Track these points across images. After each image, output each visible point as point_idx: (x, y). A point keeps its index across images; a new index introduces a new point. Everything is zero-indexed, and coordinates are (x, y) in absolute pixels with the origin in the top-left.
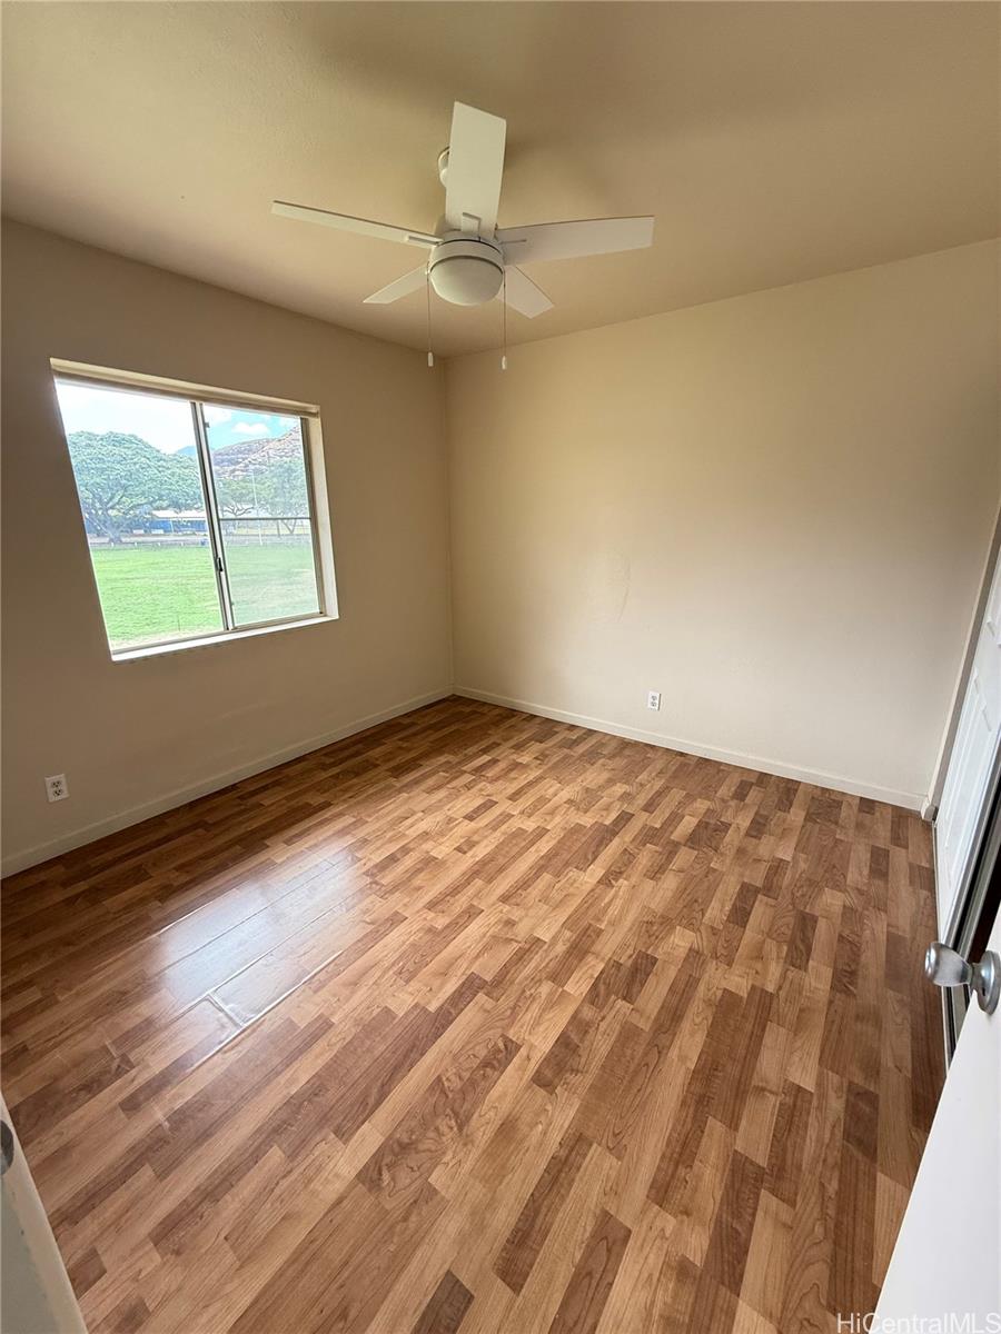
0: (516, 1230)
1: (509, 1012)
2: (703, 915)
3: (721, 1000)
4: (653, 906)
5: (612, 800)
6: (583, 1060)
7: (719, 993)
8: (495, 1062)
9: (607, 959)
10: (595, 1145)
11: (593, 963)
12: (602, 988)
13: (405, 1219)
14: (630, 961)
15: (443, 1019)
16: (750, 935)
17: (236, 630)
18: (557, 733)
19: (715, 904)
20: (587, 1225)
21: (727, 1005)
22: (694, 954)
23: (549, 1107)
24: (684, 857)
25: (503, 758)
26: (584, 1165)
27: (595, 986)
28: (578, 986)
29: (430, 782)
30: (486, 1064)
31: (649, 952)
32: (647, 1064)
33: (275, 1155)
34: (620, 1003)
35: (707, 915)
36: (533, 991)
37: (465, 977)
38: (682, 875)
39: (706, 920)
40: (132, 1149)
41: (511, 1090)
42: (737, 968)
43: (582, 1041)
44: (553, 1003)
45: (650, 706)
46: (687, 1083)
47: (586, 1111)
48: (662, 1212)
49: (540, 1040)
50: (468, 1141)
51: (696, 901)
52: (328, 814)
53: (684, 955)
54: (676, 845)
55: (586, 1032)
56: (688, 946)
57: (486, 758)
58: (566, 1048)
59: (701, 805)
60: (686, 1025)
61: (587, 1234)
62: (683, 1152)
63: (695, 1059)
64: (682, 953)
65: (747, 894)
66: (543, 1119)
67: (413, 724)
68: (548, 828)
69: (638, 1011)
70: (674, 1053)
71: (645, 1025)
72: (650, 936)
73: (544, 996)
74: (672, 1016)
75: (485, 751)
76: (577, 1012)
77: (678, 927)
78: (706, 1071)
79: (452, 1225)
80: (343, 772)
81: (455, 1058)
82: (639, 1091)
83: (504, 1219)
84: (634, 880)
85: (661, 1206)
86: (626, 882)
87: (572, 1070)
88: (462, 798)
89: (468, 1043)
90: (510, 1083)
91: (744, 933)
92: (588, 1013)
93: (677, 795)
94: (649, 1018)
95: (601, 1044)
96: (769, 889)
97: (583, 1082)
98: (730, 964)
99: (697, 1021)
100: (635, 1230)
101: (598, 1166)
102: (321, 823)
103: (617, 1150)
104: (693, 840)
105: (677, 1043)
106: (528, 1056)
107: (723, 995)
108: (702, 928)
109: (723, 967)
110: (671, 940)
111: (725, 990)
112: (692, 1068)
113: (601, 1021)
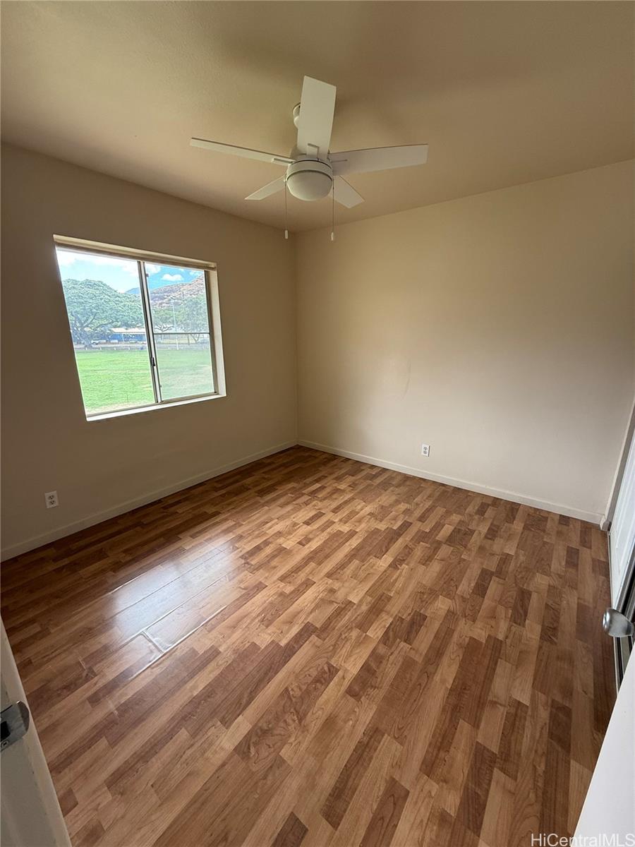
0: (335, 788)
1: (331, 648)
2: (457, 588)
3: (468, 644)
4: (424, 582)
5: (397, 514)
6: (379, 680)
7: (467, 640)
8: (322, 679)
9: (394, 615)
10: (386, 735)
11: (385, 618)
12: (391, 634)
13: (265, 778)
14: (409, 618)
15: (290, 651)
16: (487, 602)
17: (163, 402)
18: (364, 470)
19: (464, 582)
20: (381, 787)
21: (472, 648)
22: (451, 614)
23: (357, 710)
24: (445, 551)
25: (329, 486)
26: (379, 748)
27: (386, 633)
28: (375, 632)
29: (282, 500)
30: (317, 680)
31: (422, 612)
32: (420, 684)
33: (183, 734)
34: (403, 644)
35: (460, 588)
36: (346, 635)
37: (303, 625)
38: (443, 562)
39: (458, 592)
40: (95, 727)
41: (332, 698)
42: (479, 624)
43: (378, 668)
44: (360, 642)
45: (423, 453)
46: (446, 696)
47: (380, 713)
48: (429, 780)
49: (352, 667)
50: (305, 729)
51: (452, 580)
52: (218, 519)
53: (444, 614)
54: (439, 543)
55: (381, 662)
56: (447, 608)
57: (317, 485)
58: (368, 671)
59: (456, 518)
60: (445, 660)
61: (381, 793)
62: (442, 742)
63: (451, 682)
64: (443, 613)
65: (485, 576)
66: (352, 717)
67: (269, 464)
68: (357, 530)
69: (414, 649)
70: (437, 678)
71: (419, 659)
72: (422, 601)
73: (354, 638)
74: (436, 653)
75: (317, 481)
76: (375, 649)
77: (440, 596)
78: (459, 690)
79: (294, 783)
80: (228, 493)
81: (297, 677)
82: (415, 701)
83: (327, 781)
84: (412, 565)
85: (429, 776)
86: (407, 567)
87: (372, 686)
88: (303, 510)
89: (305, 666)
90: (332, 693)
91: (483, 601)
92: (382, 650)
93: (440, 511)
94: (421, 654)
95: (390, 670)
96: (500, 573)
97: (379, 694)
98: (474, 621)
99: (453, 657)
100: (412, 791)
101: (388, 749)
102: (214, 525)
103: (401, 739)
104: (450, 540)
105: (439, 671)
106: (344, 676)
107: (469, 641)
108: (456, 597)
109: (470, 622)
110: (436, 605)
111: (471, 638)
112: (449, 687)
113: (390, 655)
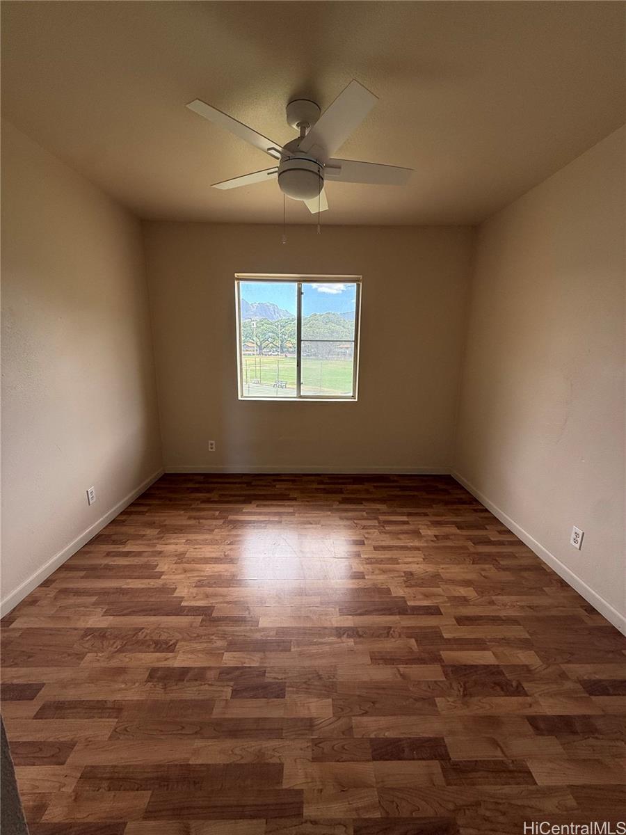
0: (63, 703)
1: (195, 635)
2: (362, 715)
3: (268, 764)
4: (340, 672)
5: (443, 594)
6: (175, 688)
7: (275, 760)
8: (159, 646)
9: (265, 665)
10: (117, 720)
11: (255, 659)
12: (237, 673)
13: (69, 655)
14: (271, 680)
15: (179, 611)
16: (370, 770)
17: (301, 397)
19: (383, 721)
20: (65, 737)
21: (269, 772)
22: (310, 724)
23: (137, 685)
24: (433, 673)
25: (414, 524)
26: (104, 720)
27: (237, 668)
28: (230, 659)
29: (350, 514)
30: (156, 643)
31: (287, 689)
32: (183, 728)
33: (94, 599)
34: (229, 690)
35: (365, 719)
36: (215, 638)
37: (210, 605)
38: (400, 678)
39: (355, 720)
41: (143, 661)
42: (314, 769)
43: (187, 681)
44: (211, 653)
45: (572, 542)
46: (176, 763)
47: (139, 705)
48: (76, 780)
49: (179, 660)
50: (109, 658)
51: (373, 703)
52: (294, 503)
53: (302, 716)
54: (437, 659)
55: (196, 680)
56: (315, 715)
57: (405, 518)
58: (182, 674)
59: (525, 657)
60: (229, 743)
61: (61, 740)
62: (120, 780)
63: (199, 762)
64: (303, 713)
65: (432, 749)
66: (129, 684)
67: (396, 481)
68: (366, 577)
69: (227, 703)
70: (198, 743)
71: (217, 713)
72: (305, 683)
73: (215, 645)
74: (235, 730)
75: (409, 515)
76: (209, 668)
77: (330, 700)
78: (190, 776)
79: (66, 674)
80: (324, 489)
81: (158, 628)
82: (162, 731)
83: (71, 695)
84: (360, 647)
85: (80, 778)
86: (353, 643)
87: (165, 685)
89: (167, 629)
90: (150, 658)
91: (368, 761)
92: (211, 675)
93: (518, 632)
94: (224, 713)
95: (190, 692)
96: (459, 771)
97: (159, 695)
98: (314, 759)
99: (237, 751)
100: (65, 766)
101: (102, 728)
103: (115, 735)
104: (460, 672)
105: (210, 742)
106: (168, 658)
107: (274, 764)
108: (343, 720)
109: (309, 755)
110: (311, 700)
111: (282, 765)
112: (191, 763)
113: (209, 685)
